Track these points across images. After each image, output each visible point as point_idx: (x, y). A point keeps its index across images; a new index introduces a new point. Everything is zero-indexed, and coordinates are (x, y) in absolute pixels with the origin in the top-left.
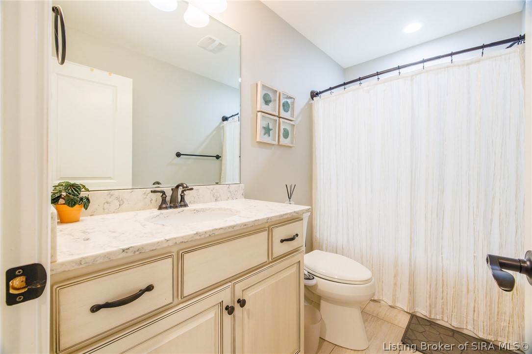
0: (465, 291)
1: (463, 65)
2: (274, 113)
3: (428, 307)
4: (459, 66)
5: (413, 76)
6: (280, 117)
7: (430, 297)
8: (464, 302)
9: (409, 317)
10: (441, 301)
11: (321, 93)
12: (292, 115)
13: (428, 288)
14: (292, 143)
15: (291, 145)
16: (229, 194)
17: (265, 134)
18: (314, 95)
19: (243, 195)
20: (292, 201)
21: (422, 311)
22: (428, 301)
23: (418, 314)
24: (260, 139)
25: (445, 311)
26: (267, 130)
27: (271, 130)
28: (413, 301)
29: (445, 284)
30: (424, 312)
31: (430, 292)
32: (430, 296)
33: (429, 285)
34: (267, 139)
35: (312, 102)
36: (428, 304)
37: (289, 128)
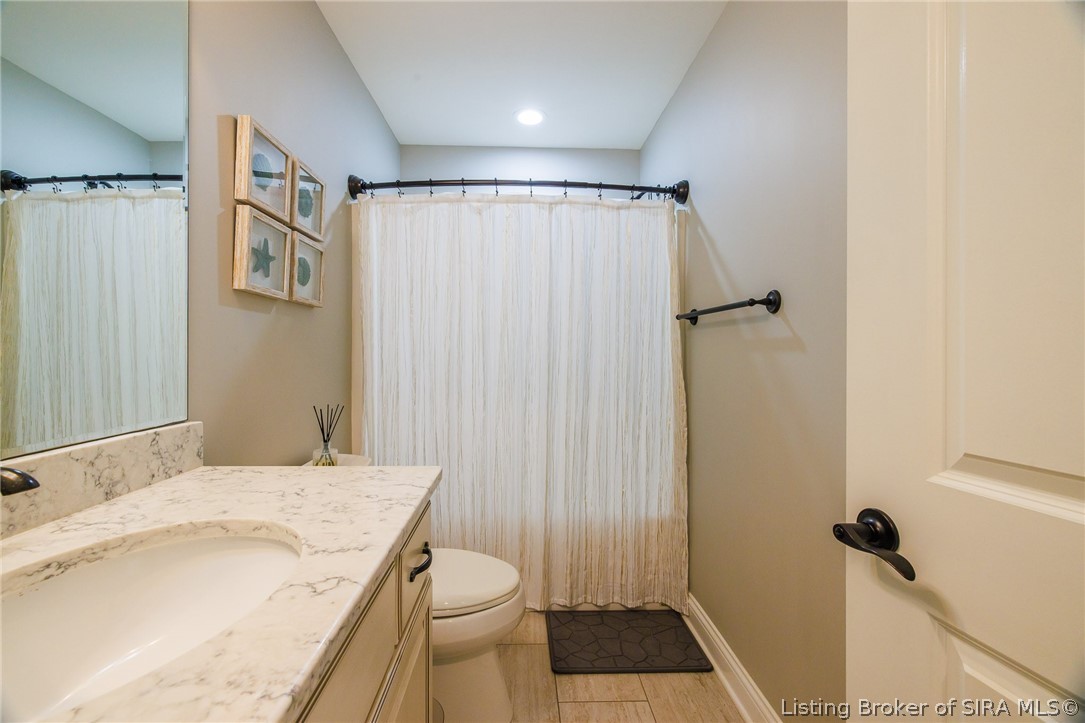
0: (611, 548)
1: (613, 208)
2: (280, 215)
3: (569, 590)
4: (608, 207)
5: (551, 204)
6: (294, 229)
7: (571, 574)
8: (610, 564)
9: (542, 618)
10: (584, 573)
11: (373, 186)
12: (318, 227)
13: (569, 558)
14: (316, 296)
15: (314, 302)
16: (155, 463)
17: (256, 269)
18: (356, 187)
19: (199, 456)
20: (332, 447)
21: (560, 601)
22: (569, 581)
23: (555, 608)
24: (247, 284)
25: (589, 586)
26: (262, 259)
27: (273, 258)
28: (547, 590)
29: (589, 543)
30: (562, 601)
31: (571, 565)
32: (571, 570)
33: (569, 554)
34: (262, 284)
35: (353, 202)
36: (568, 585)
37: (310, 260)
